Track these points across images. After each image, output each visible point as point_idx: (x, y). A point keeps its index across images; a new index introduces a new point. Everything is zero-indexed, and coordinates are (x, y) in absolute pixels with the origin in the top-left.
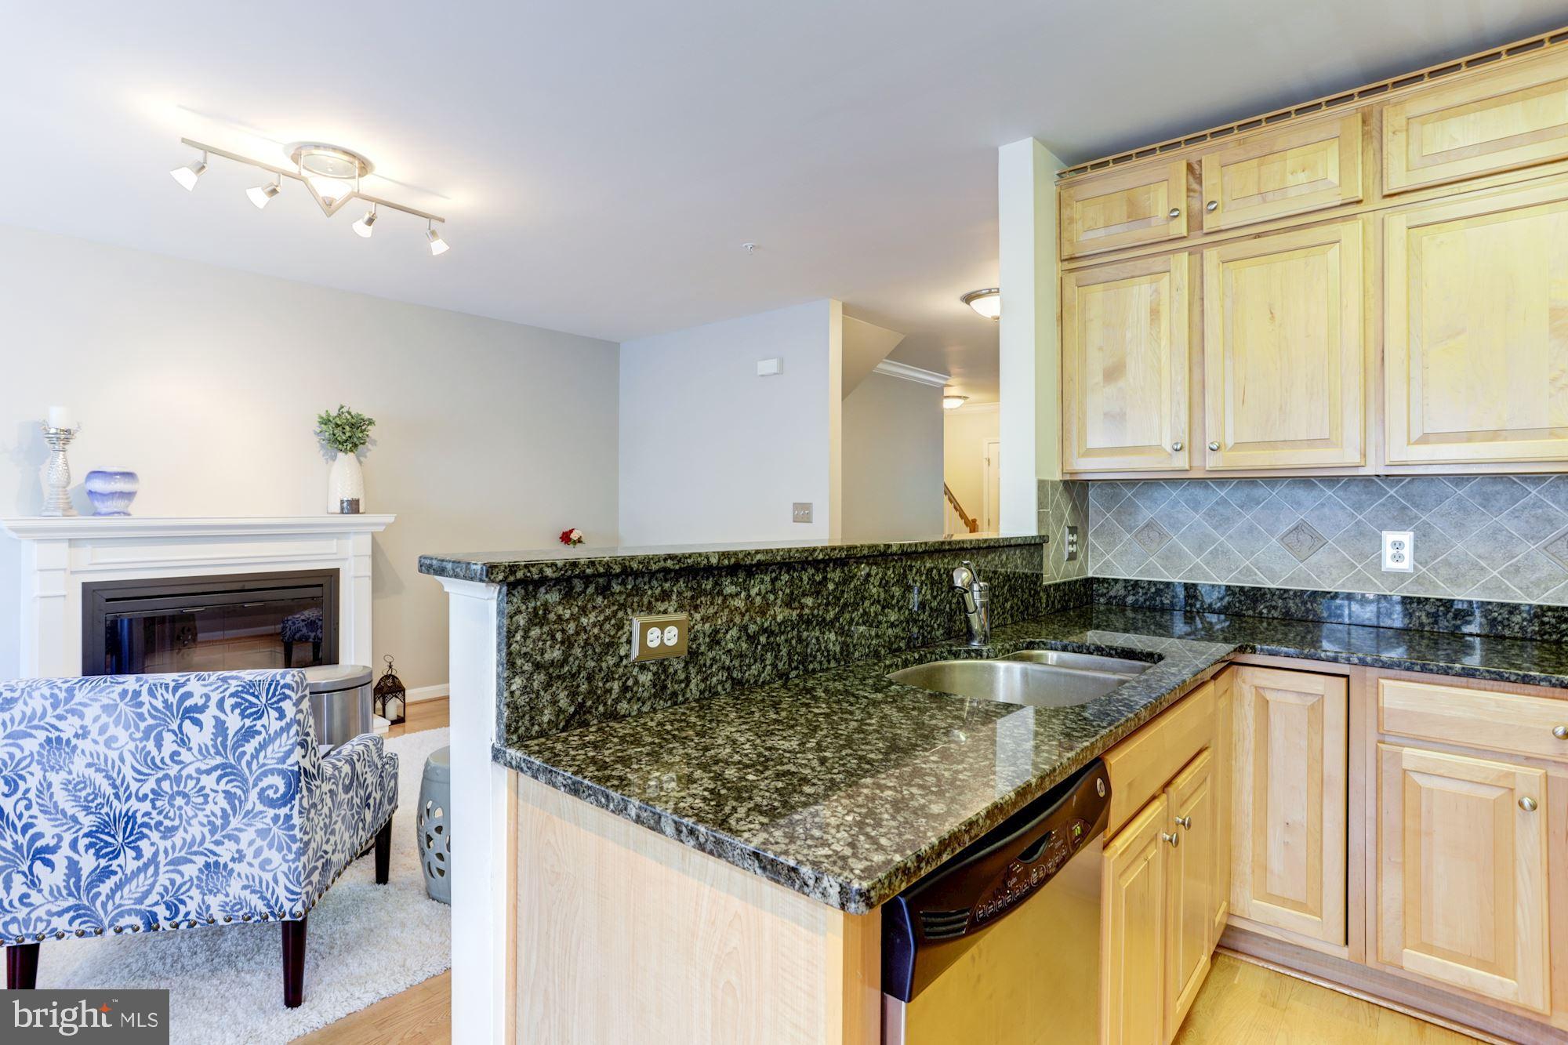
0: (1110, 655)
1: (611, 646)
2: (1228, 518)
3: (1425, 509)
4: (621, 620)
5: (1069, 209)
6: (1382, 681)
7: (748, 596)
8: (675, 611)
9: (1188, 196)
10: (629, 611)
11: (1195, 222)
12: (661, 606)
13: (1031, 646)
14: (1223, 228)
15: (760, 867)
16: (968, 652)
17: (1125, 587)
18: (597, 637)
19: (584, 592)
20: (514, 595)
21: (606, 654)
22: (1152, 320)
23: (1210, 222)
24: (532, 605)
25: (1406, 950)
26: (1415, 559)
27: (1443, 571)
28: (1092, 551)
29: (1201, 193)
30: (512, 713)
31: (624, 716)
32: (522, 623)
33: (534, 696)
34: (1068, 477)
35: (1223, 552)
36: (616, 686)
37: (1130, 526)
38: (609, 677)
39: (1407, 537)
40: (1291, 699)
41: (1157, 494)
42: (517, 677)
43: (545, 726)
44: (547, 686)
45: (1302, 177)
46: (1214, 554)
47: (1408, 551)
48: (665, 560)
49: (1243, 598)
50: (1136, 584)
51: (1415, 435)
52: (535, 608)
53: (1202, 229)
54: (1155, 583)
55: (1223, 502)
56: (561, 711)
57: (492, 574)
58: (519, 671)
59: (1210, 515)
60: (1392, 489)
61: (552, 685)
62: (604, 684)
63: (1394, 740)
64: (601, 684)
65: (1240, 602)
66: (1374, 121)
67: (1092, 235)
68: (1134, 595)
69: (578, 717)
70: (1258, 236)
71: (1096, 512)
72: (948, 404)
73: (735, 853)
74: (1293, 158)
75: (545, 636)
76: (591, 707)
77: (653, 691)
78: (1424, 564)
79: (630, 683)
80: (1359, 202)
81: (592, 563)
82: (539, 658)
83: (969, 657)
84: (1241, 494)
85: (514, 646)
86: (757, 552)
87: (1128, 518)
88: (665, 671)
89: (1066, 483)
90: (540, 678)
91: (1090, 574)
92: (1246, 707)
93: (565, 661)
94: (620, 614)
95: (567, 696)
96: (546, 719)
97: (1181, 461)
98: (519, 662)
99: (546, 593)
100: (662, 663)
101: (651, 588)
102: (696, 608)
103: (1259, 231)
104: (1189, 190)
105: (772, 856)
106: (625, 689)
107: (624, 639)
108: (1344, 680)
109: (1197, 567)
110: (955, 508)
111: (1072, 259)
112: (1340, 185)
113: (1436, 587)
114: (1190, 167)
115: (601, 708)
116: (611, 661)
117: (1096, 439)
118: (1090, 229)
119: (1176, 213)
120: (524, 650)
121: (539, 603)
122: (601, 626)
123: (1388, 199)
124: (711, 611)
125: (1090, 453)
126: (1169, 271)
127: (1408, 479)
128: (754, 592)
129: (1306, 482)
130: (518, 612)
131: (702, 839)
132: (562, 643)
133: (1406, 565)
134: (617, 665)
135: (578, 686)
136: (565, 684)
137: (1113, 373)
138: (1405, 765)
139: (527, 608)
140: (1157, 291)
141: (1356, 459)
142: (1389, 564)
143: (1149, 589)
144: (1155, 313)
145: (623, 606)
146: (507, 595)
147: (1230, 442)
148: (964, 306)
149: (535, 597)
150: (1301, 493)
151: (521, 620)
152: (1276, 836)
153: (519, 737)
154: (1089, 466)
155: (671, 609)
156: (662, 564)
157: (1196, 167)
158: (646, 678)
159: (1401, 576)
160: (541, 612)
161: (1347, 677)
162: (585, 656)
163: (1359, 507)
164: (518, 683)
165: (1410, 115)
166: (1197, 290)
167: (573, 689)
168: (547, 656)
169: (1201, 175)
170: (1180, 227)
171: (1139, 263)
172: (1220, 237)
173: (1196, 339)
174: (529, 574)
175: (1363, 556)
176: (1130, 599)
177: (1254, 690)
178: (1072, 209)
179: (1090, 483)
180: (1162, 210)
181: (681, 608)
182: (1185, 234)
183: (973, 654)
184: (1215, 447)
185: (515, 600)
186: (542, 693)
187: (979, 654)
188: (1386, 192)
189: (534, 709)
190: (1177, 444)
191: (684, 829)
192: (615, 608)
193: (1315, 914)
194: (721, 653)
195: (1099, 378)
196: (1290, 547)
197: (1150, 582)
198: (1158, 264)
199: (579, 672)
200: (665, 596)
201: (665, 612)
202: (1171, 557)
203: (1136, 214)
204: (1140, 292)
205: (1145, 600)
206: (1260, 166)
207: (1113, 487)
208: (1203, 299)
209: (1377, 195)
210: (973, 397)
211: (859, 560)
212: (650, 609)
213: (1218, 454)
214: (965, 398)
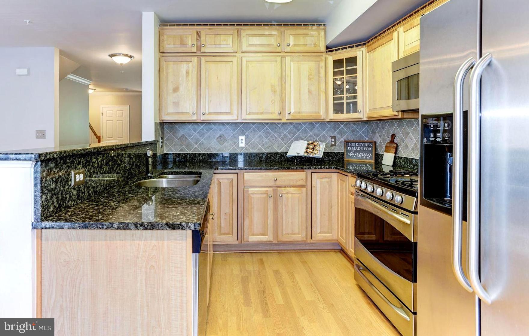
0: (186, 174)
1: (67, 182)
2: (203, 134)
3: (247, 131)
4: (69, 172)
5: (163, 37)
6: (245, 173)
7: (98, 162)
8: (82, 168)
9: (197, 41)
10: (71, 169)
11: (199, 49)
12: (78, 167)
13: (163, 174)
14: (206, 52)
15: (168, 227)
16: (148, 177)
17: (176, 156)
18: (63, 179)
19: (60, 163)
20: (43, 165)
21: (66, 185)
22: (187, 75)
23: (203, 50)
24: (47, 168)
25: (250, 237)
26: (245, 143)
27: (251, 146)
28: (166, 145)
29: (200, 41)
30: (42, 209)
31: (70, 207)
32: (45, 175)
33: (48, 202)
34: (161, 122)
35: (202, 143)
36: (68, 196)
37: (177, 137)
38: (66, 194)
39: (243, 138)
40: (226, 181)
41: (184, 127)
42: (44, 195)
43: (51, 213)
44: (51, 198)
45: (224, 43)
46: (200, 144)
47: (244, 141)
48: (82, 150)
49: (208, 156)
50: (179, 154)
51: (248, 112)
52: (48, 169)
53: (200, 51)
54: (184, 154)
55: (202, 129)
56: (55, 207)
57: (41, 157)
58: (44, 193)
59: (199, 133)
60: (241, 125)
61: (53, 197)
62: (65, 196)
63: (247, 187)
64: (64, 196)
65: (207, 157)
66: (239, 32)
67: (169, 46)
68: (178, 158)
69: (59, 209)
70: (214, 56)
71: (166, 132)
72: (90, 92)
73: (159, 226)
74: (223, 37)
75: (51, 179)
76: (62, 204)
77: (77, 197)
78: (247, 144)
79: (71, 195)
80: (236, 52)
81: (65, 152)
82: (49, 187)
83: (149, 179)
84: (207, 127)
85: (43, 184)
86: (102, 147)
87: (177, 134)
88: (79, 190)
89: (160, 123)
90: (49, 195)
91: (165, 152)
92: (215, 184)
93: (56, 188)
94: (69, 170)
95: (56, 201)
96: (51, 210)
97: (194, 117)
98: (44, 189)
99: (51, 164)
100: (79, 187)
101: (76, 160)
102: (86, 167)
103: (214, 55)
104: (197, 39)
105: (172, 223)
106: (70, 197)
107: (70, 179)
108: (237, 174)
109: (196, 148)
110: (93, 132)
111: (163, 53)
112: (233, 47)
113: (249, 150)
114: (197, 32)
115: (65, 205)
116: (67, 187)
117: (171, 110)
118: (169, 45)
119: (194, 45)
120: (46, 185)
121: (49, 168)
122: (64, 175)
123: (242, 53)
124: (90, 168)
125: (168, 114)
126: (191, 62)
127: (244, 123)
128: (99, 160)
129: (222, 124)
130: (44, 171)
131: (146, 226)
132: (55, 182)
133: (244, 145)
134: (68, 189)
135: (59, 197)
136: (56, 197)
137: (176, 90)
138: (250, 193)
139: (46, 170)
140: (188, 67)
141: (236, 118)
142: (240, 145)
143: (183, 156)
144: (188, 73)
145: (69, 167)
146: (41, 165)
147: (207, 113)
148: (110, 58)
149: (48, 166)
150: (221, 127)
151: (45, 174)
152: (223, 217)
153: (44, 218)
154: (167, 118)
155: (81, 168)
156: (81, 152)
157: (199, 33)
158: (75, 193)
159: (242, 148)
160: (49, 171)
161: (238, 173)
162: (61, 186)
163: (234, 130)
164: (44, 197)
165: (246, 33)
166: (199, 68)
167: (58, 198)
168: (51, 187)
169: (200, 35)
170: (194, 49)
171: (184, 58)
172: (205, 55)
173: (199, 83)
174: (50, 157)
175: (235, 143)
176: (177, 159)
177: (217, 180)
178: (164, 37)
179: (165, 123)
180: (190, 44)
181: (83, 167)
182: (196, 52)
183: (150, 178)
184: (204, 114)
185: (43, 167)
186: (50, 201)
187: (151, 178)
188: (242, 51)
189: (48, 207)
190: (194, 112)
191: (139, 225)
192: (67, 168)
193: (231, 235)
194: (92, 182)
195: (171, 91)
196: (219, 142)
197: (183, 153)
198: (188, 59)
199: (59, 192)
200: (79, 164)
201: (79, 169)
202: (189, 145)
203: (183, 43)
204: (184, 67)
205: (182, 159)
206: (215, 37)
207: (172, 124)
208: (200, 71)
209: (240, 52)
210: (98, 89)
211: (111, 150)
212: (76, 168)
213: (205, 115)
214: (95, 90)
